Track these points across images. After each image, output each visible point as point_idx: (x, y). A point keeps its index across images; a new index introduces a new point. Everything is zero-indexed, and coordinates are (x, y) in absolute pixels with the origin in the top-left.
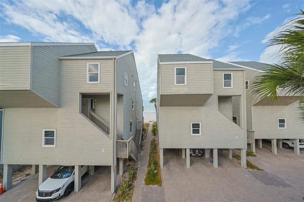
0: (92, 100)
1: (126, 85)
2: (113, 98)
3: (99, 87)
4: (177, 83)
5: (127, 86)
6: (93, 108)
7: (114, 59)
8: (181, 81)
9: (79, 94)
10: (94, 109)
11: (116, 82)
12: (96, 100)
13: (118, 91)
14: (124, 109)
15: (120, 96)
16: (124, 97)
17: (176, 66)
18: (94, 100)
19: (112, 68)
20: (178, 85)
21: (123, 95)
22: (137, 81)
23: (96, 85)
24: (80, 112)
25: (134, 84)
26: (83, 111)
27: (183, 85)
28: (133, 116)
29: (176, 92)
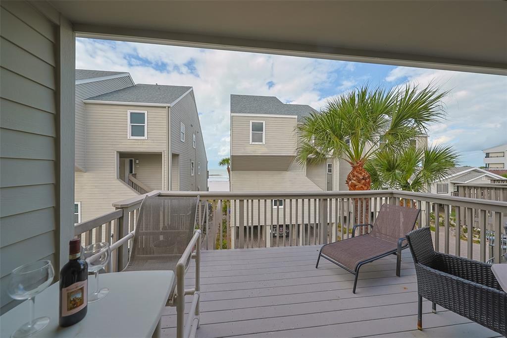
0: (131, 161)
1: (182, 140)
2: (166, 160)
3: (146, 144)
4: (253, 141)
5: (184, 141)
6: (133, 173)
7: (167, 107)
8: (257, 138)
9: (116, 153)
10: (135, 174)
11: (171, 139)
12: (137, 162)
13: (173, 150)
14: (180, 174)
15: (175, 156)
16: (180, 157)
17: (252, 120)
18: (135, 162)
19: (165, 119)
20: (253, 143)
21: (178, 155)
22: (198, 132)
23: (142, 141)
24: (117, 178)
25: (194, 136)
26: (121, 177)
27: (260, 143)
28: (192, 185)
29: (252, 152)
